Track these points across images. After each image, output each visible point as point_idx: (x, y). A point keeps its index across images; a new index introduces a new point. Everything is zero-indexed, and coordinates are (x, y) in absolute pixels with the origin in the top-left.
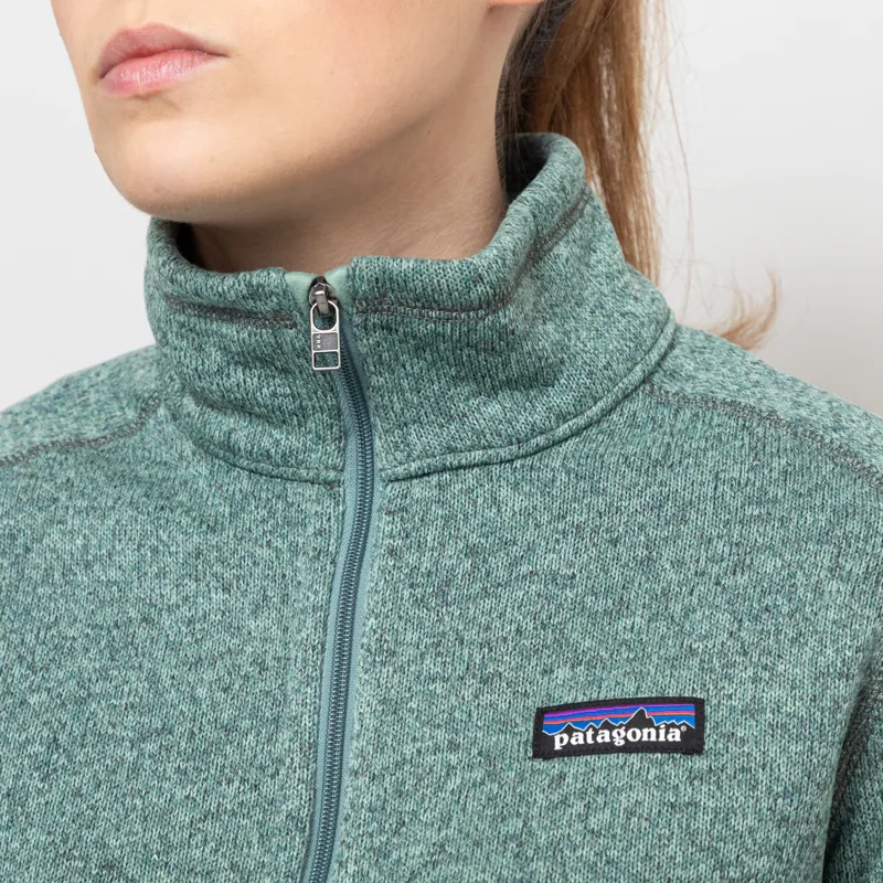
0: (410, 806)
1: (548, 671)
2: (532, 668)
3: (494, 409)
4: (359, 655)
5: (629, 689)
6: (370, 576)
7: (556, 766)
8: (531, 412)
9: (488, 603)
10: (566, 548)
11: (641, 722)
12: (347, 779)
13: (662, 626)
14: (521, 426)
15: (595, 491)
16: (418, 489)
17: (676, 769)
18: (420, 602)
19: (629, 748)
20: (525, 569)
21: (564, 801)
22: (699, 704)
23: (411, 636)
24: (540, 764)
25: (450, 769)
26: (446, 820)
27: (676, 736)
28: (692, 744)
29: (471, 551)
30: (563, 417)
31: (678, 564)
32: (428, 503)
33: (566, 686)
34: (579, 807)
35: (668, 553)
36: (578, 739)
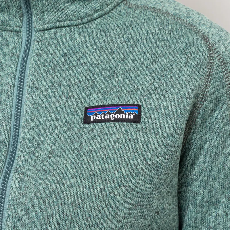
1: (89, 95)
2: (84, 94)
4: (26, 88)
5: (116, 101)
6: (30, 62)
7: (91, 126)
8: (86, 9)
9: (69, 73)
10: (96, 54)
11: (120, 112)
12: (21, 129)
13: (128, 81)
15: (106, 36)
16: (47, 34)
17: (131, 128)
18: (47, 72)
19: (116, 121)
20: (82, 61)
21: (94, 138)
22: (139, 107)
23: (44, 83)
24: (86, 125)
25: (56, 127)
26: (54, 143)
27: (131, 117)
28: (137, 120)
29: (64, 55)
30: (96, 11)
31: (134, 60)
32: (50, 39)
33: (95, 100)
34: (99, 139)
35: (131, 57)
36: (99, 117)
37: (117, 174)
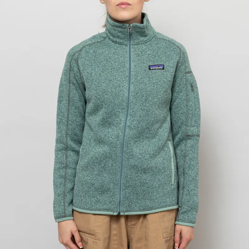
0: (138, 74)
1: (149, 62)
2: (148, 62)
3: (142, 38)
4: (131, 61)
5: (157, 64)
6: (132, 54)
7: (151, 71)
8: (145, 39)
9: (143, 56)
10: (150, 51)
11: (159, 67)
12: (131, 72)
13: (159, 58)
14: (145, 40)
15: (152, 46)
16: (135, 46)
17: (162, 71)
18: (137, 56)
19: (158, 69)
20: (146, 53)
21: (152, 74)
22: (164, 65)
23: (136, 59)
24: (150, 70)
25: (141, 71)
26: (142, 76)
27: (162, 68)
28: (163, 69)
29: (141, 52)
30: (148, 39)
31: (160, 53)
32: (136, 47)
33: (151, 64)
34: (154, 74)
35: (159, 52)
36: (153, 68)
37: (160, 83)
